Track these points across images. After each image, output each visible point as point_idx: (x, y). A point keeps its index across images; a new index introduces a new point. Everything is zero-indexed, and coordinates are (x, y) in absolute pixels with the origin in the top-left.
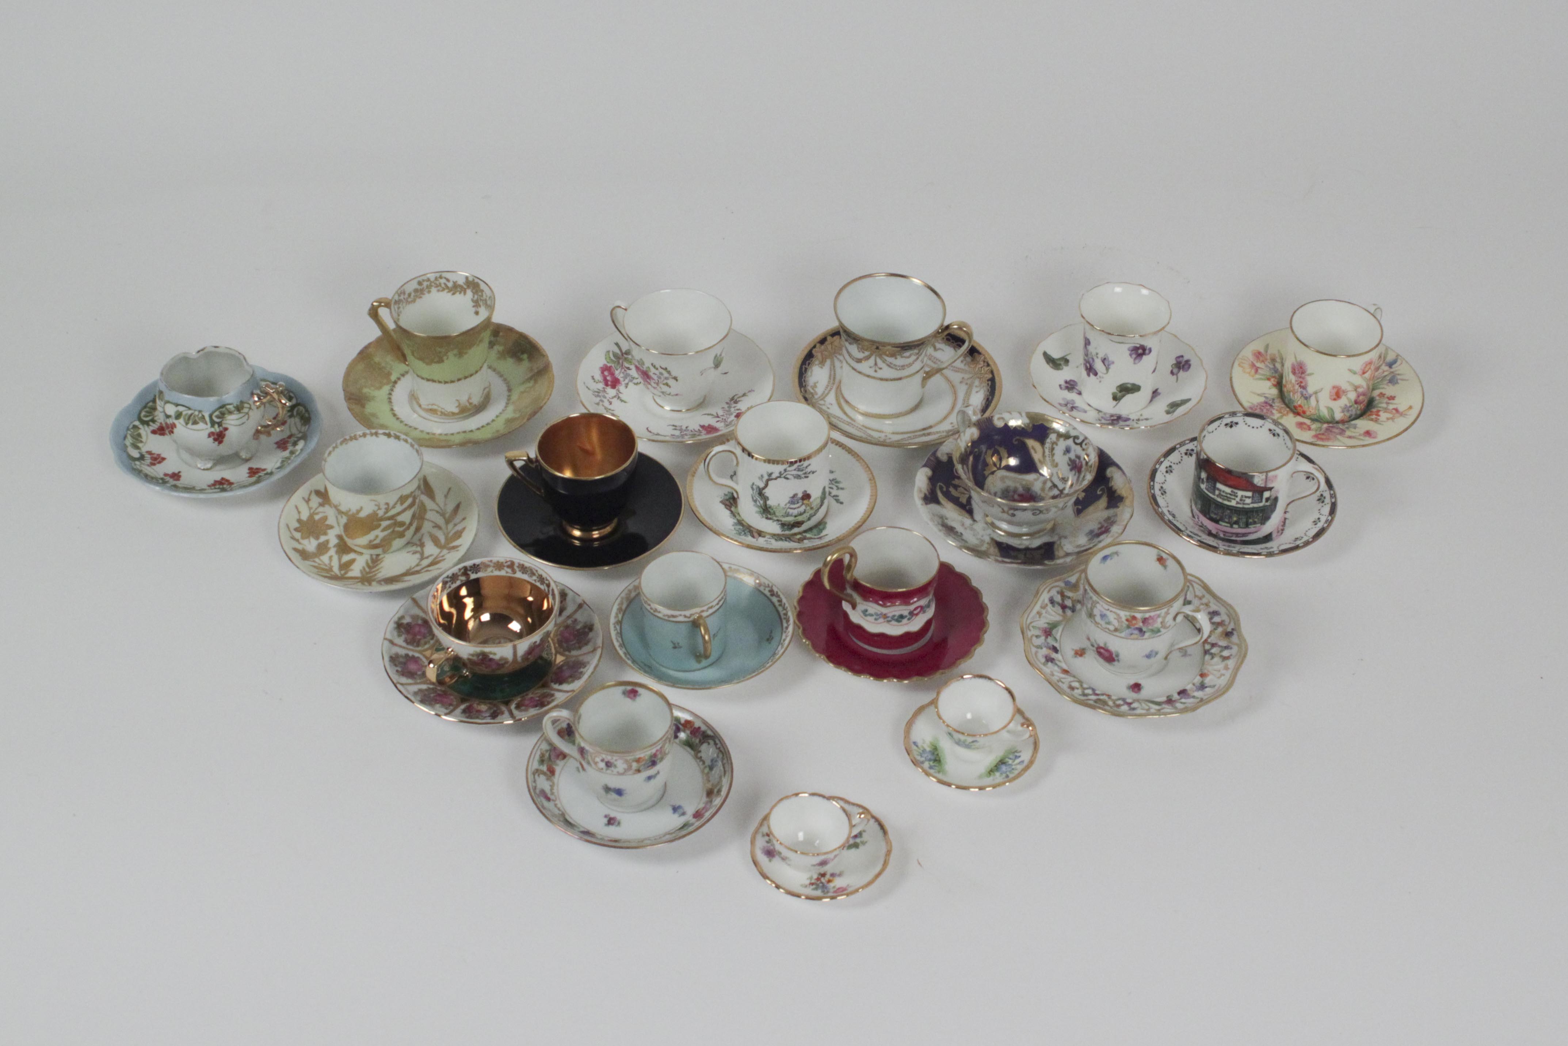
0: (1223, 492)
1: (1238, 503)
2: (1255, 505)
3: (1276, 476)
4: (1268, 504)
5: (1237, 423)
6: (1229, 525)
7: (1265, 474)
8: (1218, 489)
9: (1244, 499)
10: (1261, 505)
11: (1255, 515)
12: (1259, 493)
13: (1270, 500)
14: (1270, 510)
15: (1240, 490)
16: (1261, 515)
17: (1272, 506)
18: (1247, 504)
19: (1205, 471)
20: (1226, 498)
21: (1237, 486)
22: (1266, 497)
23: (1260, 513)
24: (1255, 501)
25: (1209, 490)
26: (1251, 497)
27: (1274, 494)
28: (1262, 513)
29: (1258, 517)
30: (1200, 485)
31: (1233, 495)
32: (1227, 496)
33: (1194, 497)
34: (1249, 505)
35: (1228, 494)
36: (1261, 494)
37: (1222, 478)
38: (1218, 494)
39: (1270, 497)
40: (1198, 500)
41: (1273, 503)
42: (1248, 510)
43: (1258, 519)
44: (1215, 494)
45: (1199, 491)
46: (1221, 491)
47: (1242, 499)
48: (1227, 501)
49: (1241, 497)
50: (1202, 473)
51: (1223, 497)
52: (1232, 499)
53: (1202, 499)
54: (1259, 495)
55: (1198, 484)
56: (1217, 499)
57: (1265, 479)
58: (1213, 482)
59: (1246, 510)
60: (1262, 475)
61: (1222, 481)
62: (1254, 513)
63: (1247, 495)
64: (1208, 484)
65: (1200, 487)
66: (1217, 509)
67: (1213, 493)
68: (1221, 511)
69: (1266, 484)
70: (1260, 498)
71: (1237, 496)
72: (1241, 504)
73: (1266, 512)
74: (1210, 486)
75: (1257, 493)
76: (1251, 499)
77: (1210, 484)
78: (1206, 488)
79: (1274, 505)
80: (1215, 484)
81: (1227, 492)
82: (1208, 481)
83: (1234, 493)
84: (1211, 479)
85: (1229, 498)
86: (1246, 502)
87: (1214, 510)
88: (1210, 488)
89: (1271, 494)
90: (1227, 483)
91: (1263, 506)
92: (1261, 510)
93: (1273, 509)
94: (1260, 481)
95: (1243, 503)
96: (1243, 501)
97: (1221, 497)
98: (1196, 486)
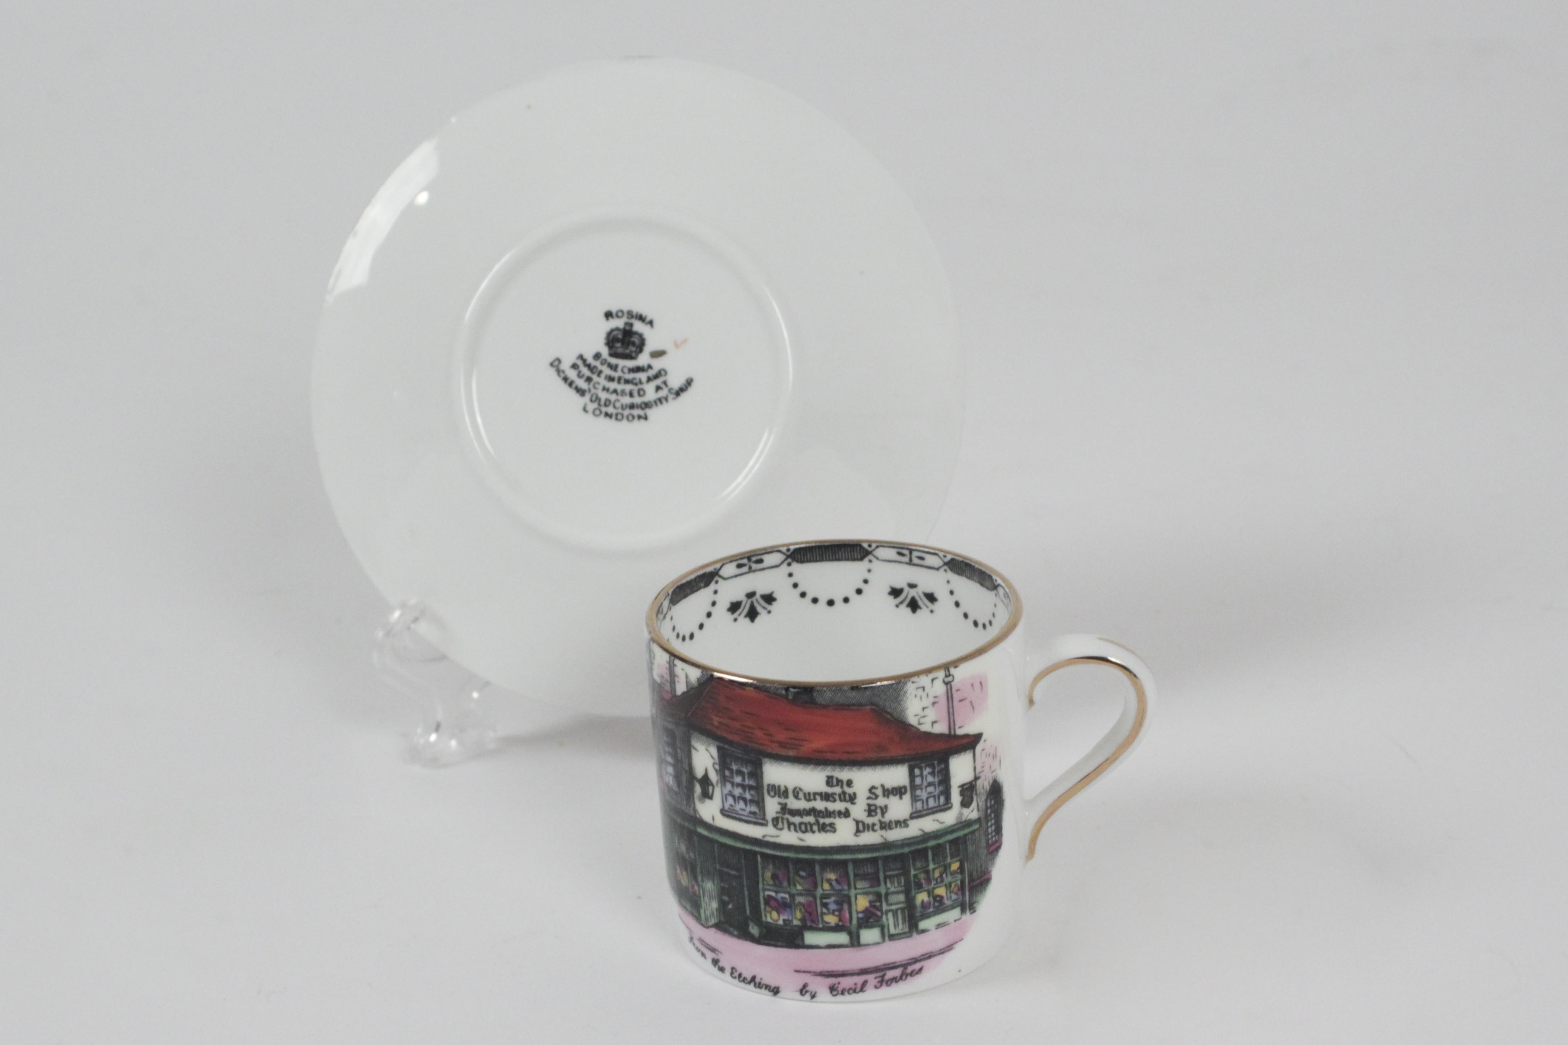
0: (796, 793)
1: (861, 827)
2: (929, 824)
3: (980, 684)
4: (972, 813)
5: (769, 599)
6: (842, 938)
7: (941, 675)
8: (779, 792)
9: (881, 801)
10: (949, 818)
11: (934, 870)
12: (933, 767)
13: (975, 797)
14: (983, 843)
15: (859, 770)
16: (955, 866)
17: (988, 828)
18: (898, 826)
19: (704, 738)
20: (811, 819)
21: (849, 753)
22: (960, 787)
23: (949, 860)
24: (923, 807)
25: (739, 814)
26: (905, 787)
27: (986, 769)
28: (957, 856)
29: (945, 879)
30: (695, 810)
31: (837, 797)
32: (812, 811)
33: (684, 873)
34: (907, 826)
35: (815, 799)
36: (940, 772)
37: (782, 736)
38: (775, 815)
39: (974, 783)
40: (702, 877)
41: (989, 811)
42: (906, 850)
43: (946, 886)
44: (764, 819)
45: (695, 837)
46: (785, 794)
47: (875, 805)
48: (819, 831)
49: (869, 798)
50: (694, 752)
51: (797, 820)
52: (835, 818)
53: (715, 868)
54: (932, 774)
55: (686, 811)
56: (777, 836)
57: (943, 701)
58: (745, 770)
59: (899, 851)
60: (933, 680)
61: (785, 747)
62: (927, 860)
63: (889, 785)
64: (729, 787)
65: (696, 818)
66: (785, 884)
67: (757, 819)
68: (799, 887)
69: (952, 721)
70: (939, 786)
71: (852, 799)
72: (874, 830)
73: (971, 848)
74: (740, 793)
75: (925, 769)
76: (907, 797)
77: (738, 785)
78: (724, 812)
79: (993, 821)
80: (757, 774)
81: (809, 794)
82: (727, 773)
83: (837, 785)
84: (737, 759)
85: (823, 817)
86: (890, 816)
87: (773, 894)
88: (739, 803)
89: (975, 769)
90: (807, 748)
91: (954, 825)
92: (951, 842)
93: (994, 839)
94: (925, 710)
95: (880, 822)
96: (879, 816)
97: (789, 824)
98: (679, 820)
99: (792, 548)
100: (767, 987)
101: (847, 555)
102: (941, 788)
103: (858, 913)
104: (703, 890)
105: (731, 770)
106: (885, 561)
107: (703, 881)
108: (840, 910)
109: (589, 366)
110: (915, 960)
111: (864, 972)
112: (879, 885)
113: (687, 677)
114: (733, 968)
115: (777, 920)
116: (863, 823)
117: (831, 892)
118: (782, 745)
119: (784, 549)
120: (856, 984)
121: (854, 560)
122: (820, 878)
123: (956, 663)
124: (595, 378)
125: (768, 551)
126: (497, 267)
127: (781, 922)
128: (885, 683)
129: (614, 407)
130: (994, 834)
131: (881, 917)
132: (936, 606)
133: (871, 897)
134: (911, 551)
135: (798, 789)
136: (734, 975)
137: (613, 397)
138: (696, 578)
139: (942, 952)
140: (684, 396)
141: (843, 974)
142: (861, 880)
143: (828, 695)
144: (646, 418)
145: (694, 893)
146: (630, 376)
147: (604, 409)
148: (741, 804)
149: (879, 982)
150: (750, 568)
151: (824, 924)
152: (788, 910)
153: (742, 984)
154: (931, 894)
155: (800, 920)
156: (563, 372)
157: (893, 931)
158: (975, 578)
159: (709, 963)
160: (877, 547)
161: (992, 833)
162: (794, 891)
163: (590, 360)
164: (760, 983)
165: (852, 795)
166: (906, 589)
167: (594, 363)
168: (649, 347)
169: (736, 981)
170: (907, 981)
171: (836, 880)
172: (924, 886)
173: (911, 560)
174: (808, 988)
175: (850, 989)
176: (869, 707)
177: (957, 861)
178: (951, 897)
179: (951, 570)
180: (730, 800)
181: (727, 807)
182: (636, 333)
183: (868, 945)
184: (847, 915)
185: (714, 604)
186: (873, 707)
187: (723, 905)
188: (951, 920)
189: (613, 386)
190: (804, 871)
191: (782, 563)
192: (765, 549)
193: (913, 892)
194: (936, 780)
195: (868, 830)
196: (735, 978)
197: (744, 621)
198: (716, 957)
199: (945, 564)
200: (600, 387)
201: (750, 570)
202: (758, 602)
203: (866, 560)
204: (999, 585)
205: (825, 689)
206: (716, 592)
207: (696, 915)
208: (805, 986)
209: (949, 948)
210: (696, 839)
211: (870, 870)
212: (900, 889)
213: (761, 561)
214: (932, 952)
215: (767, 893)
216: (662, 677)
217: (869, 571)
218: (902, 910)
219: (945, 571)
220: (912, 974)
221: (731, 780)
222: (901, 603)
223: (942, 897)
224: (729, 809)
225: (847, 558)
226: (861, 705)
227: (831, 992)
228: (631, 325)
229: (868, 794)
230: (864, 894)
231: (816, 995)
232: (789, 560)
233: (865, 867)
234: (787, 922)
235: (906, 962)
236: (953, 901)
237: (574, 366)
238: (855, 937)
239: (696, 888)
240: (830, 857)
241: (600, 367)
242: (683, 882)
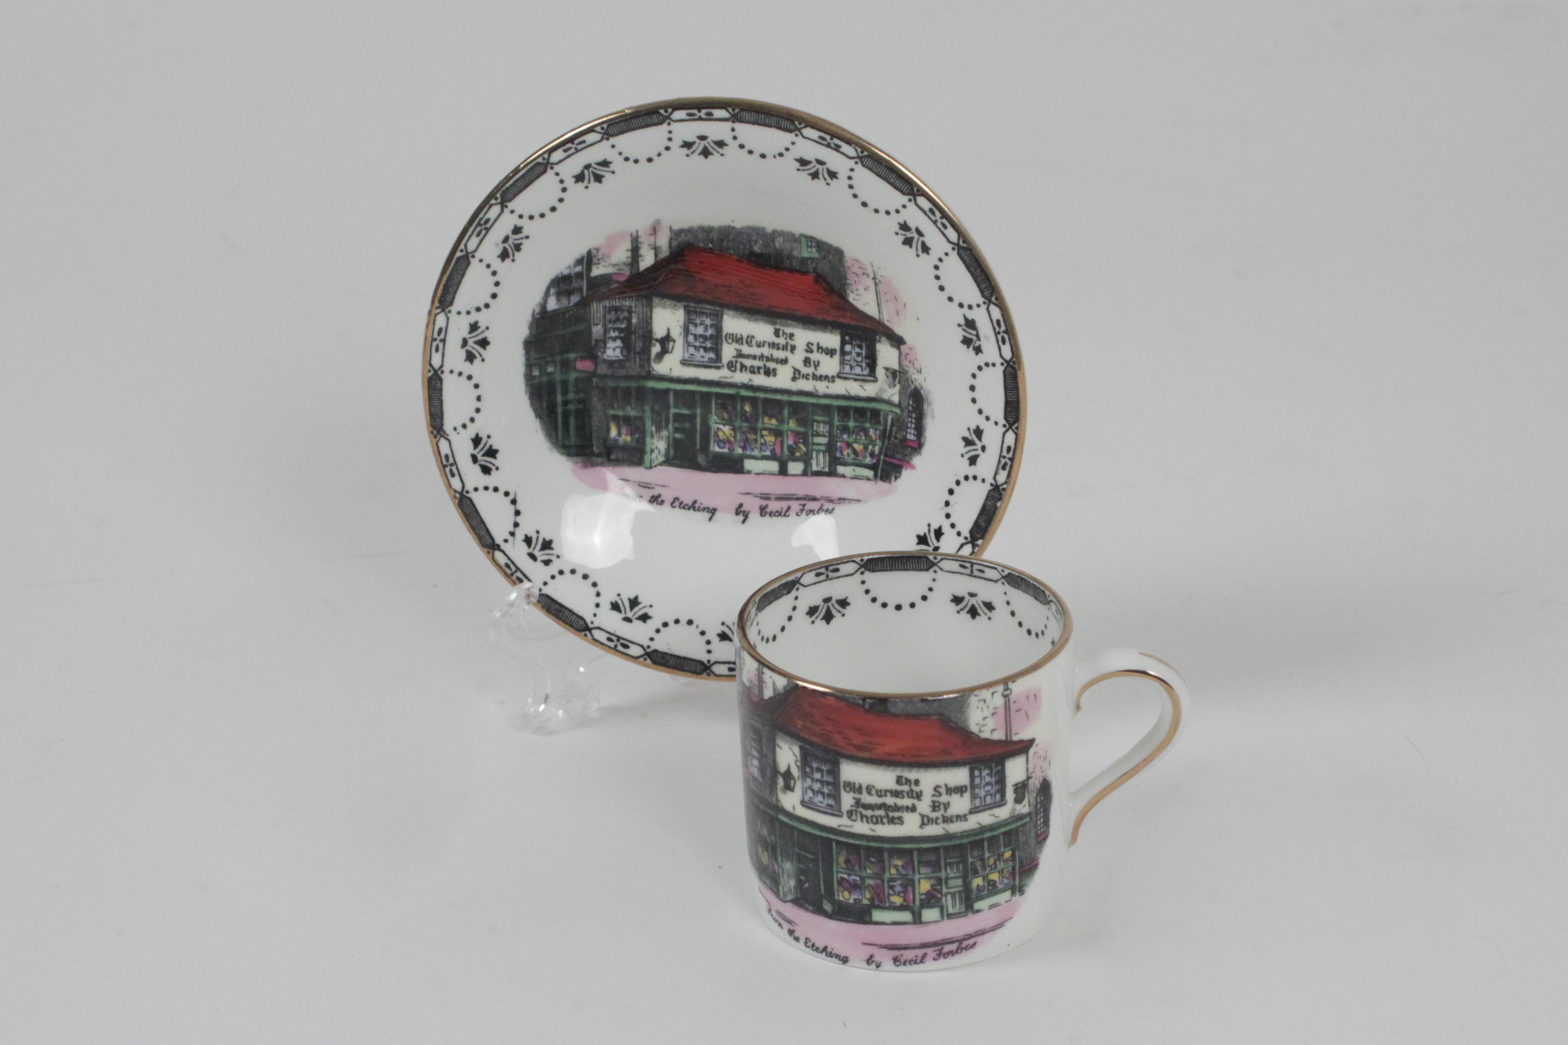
0: (869, 789)
1: (926, 821)
2: (985, 819)
3: (1035, 697)
4: (1024, 808)
5: (843, 603)
6: (906, 916)
7: (1000, 688)
8: (851, 787)
9: (944, 798)
10: (1003, 813)
11: (989, 858)
12: (990, 768)
13: (1027, 794)
14: (1033, 835)
15: (925, 771)
16: (1008, 854)
17: (1037, 820)
18: (959, 820)
19: (788, 738)
20: (882, 813)
21: (917, 756)
22: (1013, 786)
23: (1002, 849)
24: (981, 803)
25: (818, 806)
26: (966, 787)
27: (1038, 769)
28: (1010, 845)
29: (999, 866)
30: (777, 800)
31: (905, 794)
32: (883, 806)
33: (765, 854)
34: (966, 820)
35: (886, 795)
36: (997, 772)
37: (858, 741)
38: (849, 808)
39: (1026, 782)
40: (782, 858)
41: (1039, 806)
42: (965, 841)
43: (999, 872)
44: (840, 811)
45: (777, 823)
46: (859, 790)
47: (938, 802)
48: (889, 823)
49: (933, 796)
50: (778, 750)
51: (869, 813)
52: (903, 812)
53: (794, 852)
54: (990, 775)
55: (770, 800)
56: (851, 826)
57: (1001, 711)
58: (824, 768)
59: (958, 842)
60: (993, 693)
61: (860, 750)
62: (983, 849)
63: (952, 784)
64: (809, 781)
65: (778, 806)
66: (857, 868)
67: (833, 810)
68: (869, 871)
69: (1009, 729)
70: (995, 785)
71: (919, 796)
72: (937, 823)
73: (1022, 839)
74: (819, 788)
75: (984, 770)
76: (967, 795)
77: (817, 780)
78: (803, 803)
79: (1042, 815)
80: (835, 772)
81: (881, 791)
82: (808, 770)
83: (906, 784)
84: (817, 758)
85: (892, 811)
86: (952, 811)
87: (845, 876)
88: (817, 796)
89: (1027, 770)
90: (881, 751)
91: (1008, 819)
92: (1005, 834)
93: (1042, 830)
94: (986, 720)
95: (943, 816)
96: (942, 811)
97: (862, 816)
98: (762, 807)
99: (866, 558)
100: (837, 956)
101: (914, 566)
102: (997, 787)
103: (921, 894)
104: (783, 870)
105: (811, 767)
106: (949, 572)
107: (782, 861)
108: (905, 892)
110: (970, 936)
111: (924, 946)
112: (940, 870)
113: (774, 683)
114: (807, 939)
115: (849, 899)
116: (928, 817)
117: (898, 877)
118: (859, 748)
119: (858, 560)
120: (916, 956)
121: (921, 570)
122: (888, 864)
123: (1013, 678)
125: (844, 560)
127: (852, 901)
128: (951, 696)
130: (1042, 825)
131: (940, 899)
132: (993, 614)
133: (933, 881)
134: (972, 564)
135: (871, 787)
136: (807, 945)
138: (779, 587)
139: (994, 929)
141: (906, 948)
142: (924, 866)
143: (901, 705)
145: (774, 872)
148: (820, 798)
149: (937, 955)
150: (827, 576)
151: (891, 904)
152: (858, 890)
153: (815, 953)
154: (986, 879)
155: (869, 900)
157: (951, 911)
158: (1030, 592)
159: (785, 933)
160: (942, 559)
161: (1040, 825)
162: (864, 874)
164: (831, 953)
165: (919, 793)
166: (967, 597)
169: (809, 950)
170: (962, 954)
171: (902, 866)
172: (980, 871)
173: (972, 572)
174: (874, 959)
175: (912, 960)
176: (936, 717)
177: (1009, 850)
178: (1003, 881)
179: (1008, 583)
180: (810, 794)
181: (806, 799)
183: (929, 923)
184: (911, 897)
185: (794, 608)
186: (940, 717)
187: (800, 883)
188: (1003, 902)
190: (873, 857)
191: (856, 571)
192: (841, 559)
193: (970, 878)
194: (993, 780)
195: (932, 824)
196: (808, 947)
197: (820, 624)
198: (792, 928)
199: (1003, 577)
201: (828, 578)
202: (833, 606)
203: (932, 570)
204: (1051, 601)
205: (898, 700)
206: (796, 598)
207: (775, 890)
208: (871, 957)
209: (1000, 926)
210: (777, 825)
211: (932, 857)
212: (958, 874)
213: (837, 570)
214: (985, 930)
215: (840, 875)
216: (751, 682)
217: (934, 580)
218: (960, 892)
219: (1003, 583)
220: (966, 948)
221: (811, 776)
222: (962, 609)
223: (995, 882)
224: (809, 801)
225: (914, 568)
226: (929, 715)
227: (894, 963)
229: (932, 792)
230: (926, 878)
231: (881, 965)
232: (863, 569)
233: (929, 855)
234: (857, 901)
235: (962, 938)
236: (1005, 885)
238: (917, 915)
239: (776, 867)
240: (897, 846)
242: (764, 860)
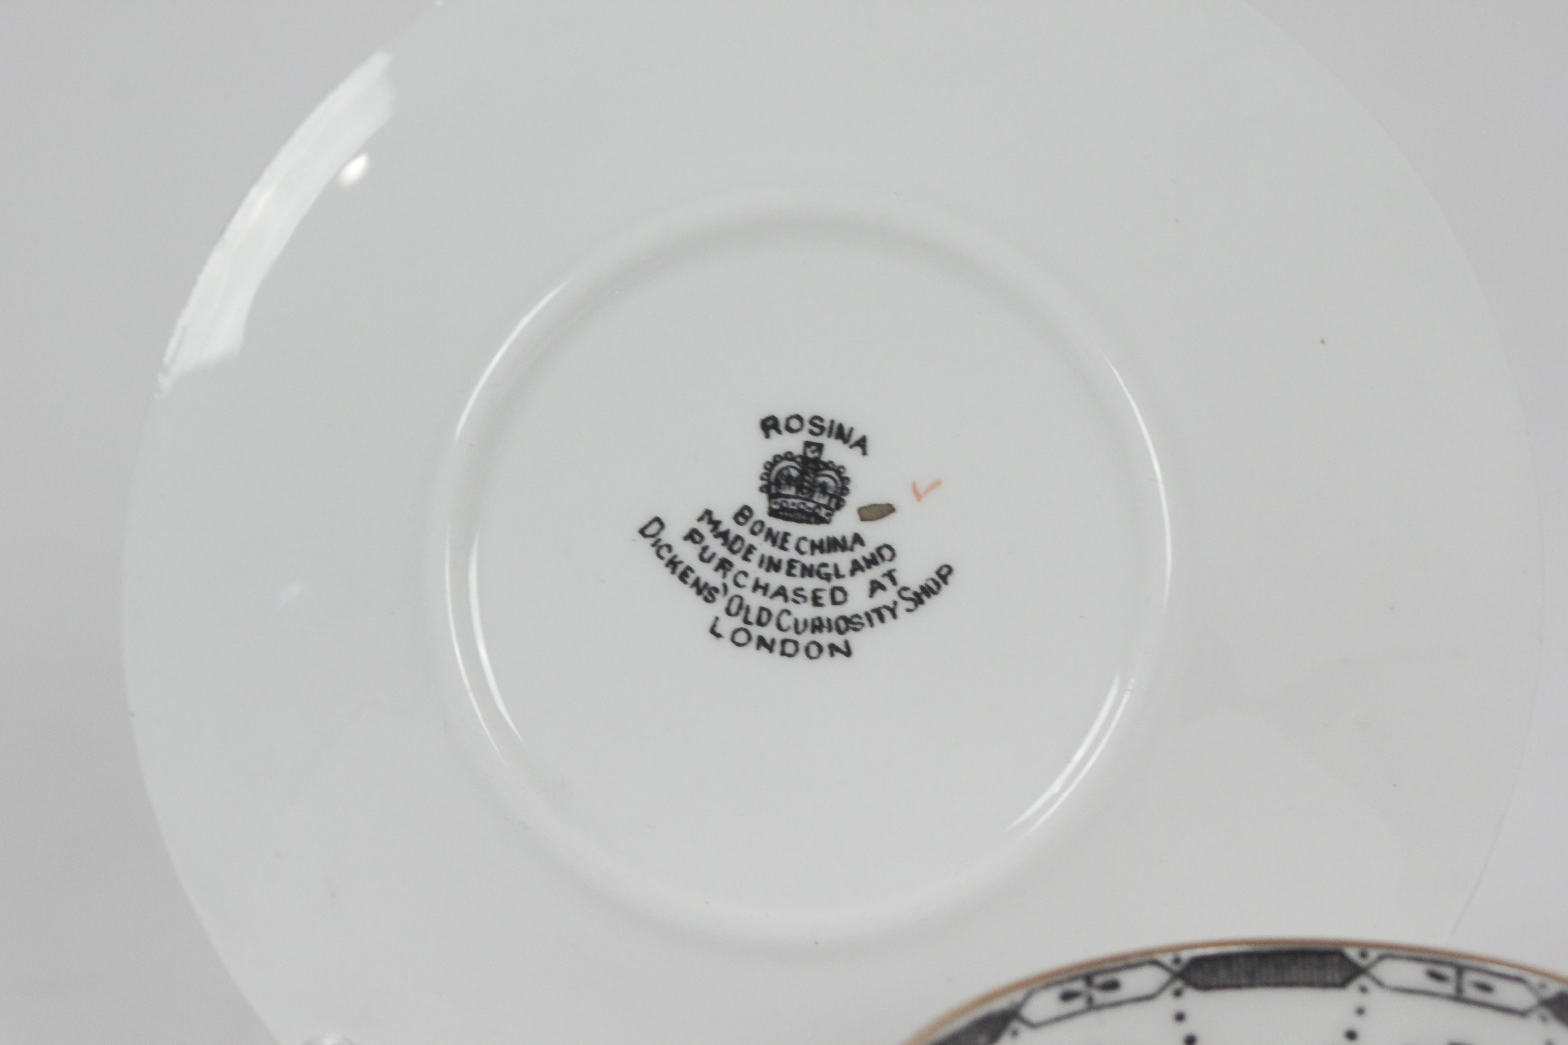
99: (1186, 955)
101: (1308, 974)
106: (1399, 990)
109: (724, 536)
119: (1167, 959)
121: (1325, 985)
124: (737, 561)
125: (1133, 961)
126: (526, 320)
129: (779, 627)
134: (1460, 970)
137: (776, 605)
138: (968, 1026)
140: (931, 603)
144: (848, 653)
146: (816, 559)
147: (755, 631)
150: (1090, 1000)
156: (669, 548)
160: (1381, 958)
163: (728, 524)
167: (736, 530)
168: (855, 500)
173: (1459, 989)
179: (1557, 1015)
182: (828, 466)
189: (775, 580)
191: (1162, 989)
192: (1124, 957)
199: (1544, 1002)
200: (749, 582)
201: (1092, 1006)
203: (1354, 987)
213: (1113, 986)
217: (1361, 1012)
219: (1543, 1018)
225: (1309, 980)
228: (820, 447)
232: (1178, 984)
237: (692, 536)
241: (749, 539)
